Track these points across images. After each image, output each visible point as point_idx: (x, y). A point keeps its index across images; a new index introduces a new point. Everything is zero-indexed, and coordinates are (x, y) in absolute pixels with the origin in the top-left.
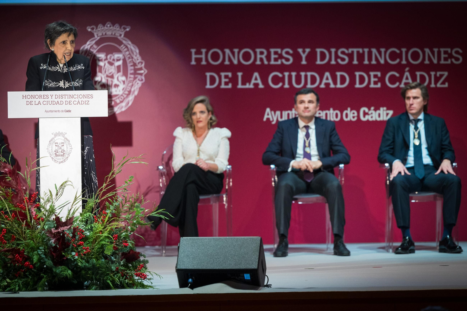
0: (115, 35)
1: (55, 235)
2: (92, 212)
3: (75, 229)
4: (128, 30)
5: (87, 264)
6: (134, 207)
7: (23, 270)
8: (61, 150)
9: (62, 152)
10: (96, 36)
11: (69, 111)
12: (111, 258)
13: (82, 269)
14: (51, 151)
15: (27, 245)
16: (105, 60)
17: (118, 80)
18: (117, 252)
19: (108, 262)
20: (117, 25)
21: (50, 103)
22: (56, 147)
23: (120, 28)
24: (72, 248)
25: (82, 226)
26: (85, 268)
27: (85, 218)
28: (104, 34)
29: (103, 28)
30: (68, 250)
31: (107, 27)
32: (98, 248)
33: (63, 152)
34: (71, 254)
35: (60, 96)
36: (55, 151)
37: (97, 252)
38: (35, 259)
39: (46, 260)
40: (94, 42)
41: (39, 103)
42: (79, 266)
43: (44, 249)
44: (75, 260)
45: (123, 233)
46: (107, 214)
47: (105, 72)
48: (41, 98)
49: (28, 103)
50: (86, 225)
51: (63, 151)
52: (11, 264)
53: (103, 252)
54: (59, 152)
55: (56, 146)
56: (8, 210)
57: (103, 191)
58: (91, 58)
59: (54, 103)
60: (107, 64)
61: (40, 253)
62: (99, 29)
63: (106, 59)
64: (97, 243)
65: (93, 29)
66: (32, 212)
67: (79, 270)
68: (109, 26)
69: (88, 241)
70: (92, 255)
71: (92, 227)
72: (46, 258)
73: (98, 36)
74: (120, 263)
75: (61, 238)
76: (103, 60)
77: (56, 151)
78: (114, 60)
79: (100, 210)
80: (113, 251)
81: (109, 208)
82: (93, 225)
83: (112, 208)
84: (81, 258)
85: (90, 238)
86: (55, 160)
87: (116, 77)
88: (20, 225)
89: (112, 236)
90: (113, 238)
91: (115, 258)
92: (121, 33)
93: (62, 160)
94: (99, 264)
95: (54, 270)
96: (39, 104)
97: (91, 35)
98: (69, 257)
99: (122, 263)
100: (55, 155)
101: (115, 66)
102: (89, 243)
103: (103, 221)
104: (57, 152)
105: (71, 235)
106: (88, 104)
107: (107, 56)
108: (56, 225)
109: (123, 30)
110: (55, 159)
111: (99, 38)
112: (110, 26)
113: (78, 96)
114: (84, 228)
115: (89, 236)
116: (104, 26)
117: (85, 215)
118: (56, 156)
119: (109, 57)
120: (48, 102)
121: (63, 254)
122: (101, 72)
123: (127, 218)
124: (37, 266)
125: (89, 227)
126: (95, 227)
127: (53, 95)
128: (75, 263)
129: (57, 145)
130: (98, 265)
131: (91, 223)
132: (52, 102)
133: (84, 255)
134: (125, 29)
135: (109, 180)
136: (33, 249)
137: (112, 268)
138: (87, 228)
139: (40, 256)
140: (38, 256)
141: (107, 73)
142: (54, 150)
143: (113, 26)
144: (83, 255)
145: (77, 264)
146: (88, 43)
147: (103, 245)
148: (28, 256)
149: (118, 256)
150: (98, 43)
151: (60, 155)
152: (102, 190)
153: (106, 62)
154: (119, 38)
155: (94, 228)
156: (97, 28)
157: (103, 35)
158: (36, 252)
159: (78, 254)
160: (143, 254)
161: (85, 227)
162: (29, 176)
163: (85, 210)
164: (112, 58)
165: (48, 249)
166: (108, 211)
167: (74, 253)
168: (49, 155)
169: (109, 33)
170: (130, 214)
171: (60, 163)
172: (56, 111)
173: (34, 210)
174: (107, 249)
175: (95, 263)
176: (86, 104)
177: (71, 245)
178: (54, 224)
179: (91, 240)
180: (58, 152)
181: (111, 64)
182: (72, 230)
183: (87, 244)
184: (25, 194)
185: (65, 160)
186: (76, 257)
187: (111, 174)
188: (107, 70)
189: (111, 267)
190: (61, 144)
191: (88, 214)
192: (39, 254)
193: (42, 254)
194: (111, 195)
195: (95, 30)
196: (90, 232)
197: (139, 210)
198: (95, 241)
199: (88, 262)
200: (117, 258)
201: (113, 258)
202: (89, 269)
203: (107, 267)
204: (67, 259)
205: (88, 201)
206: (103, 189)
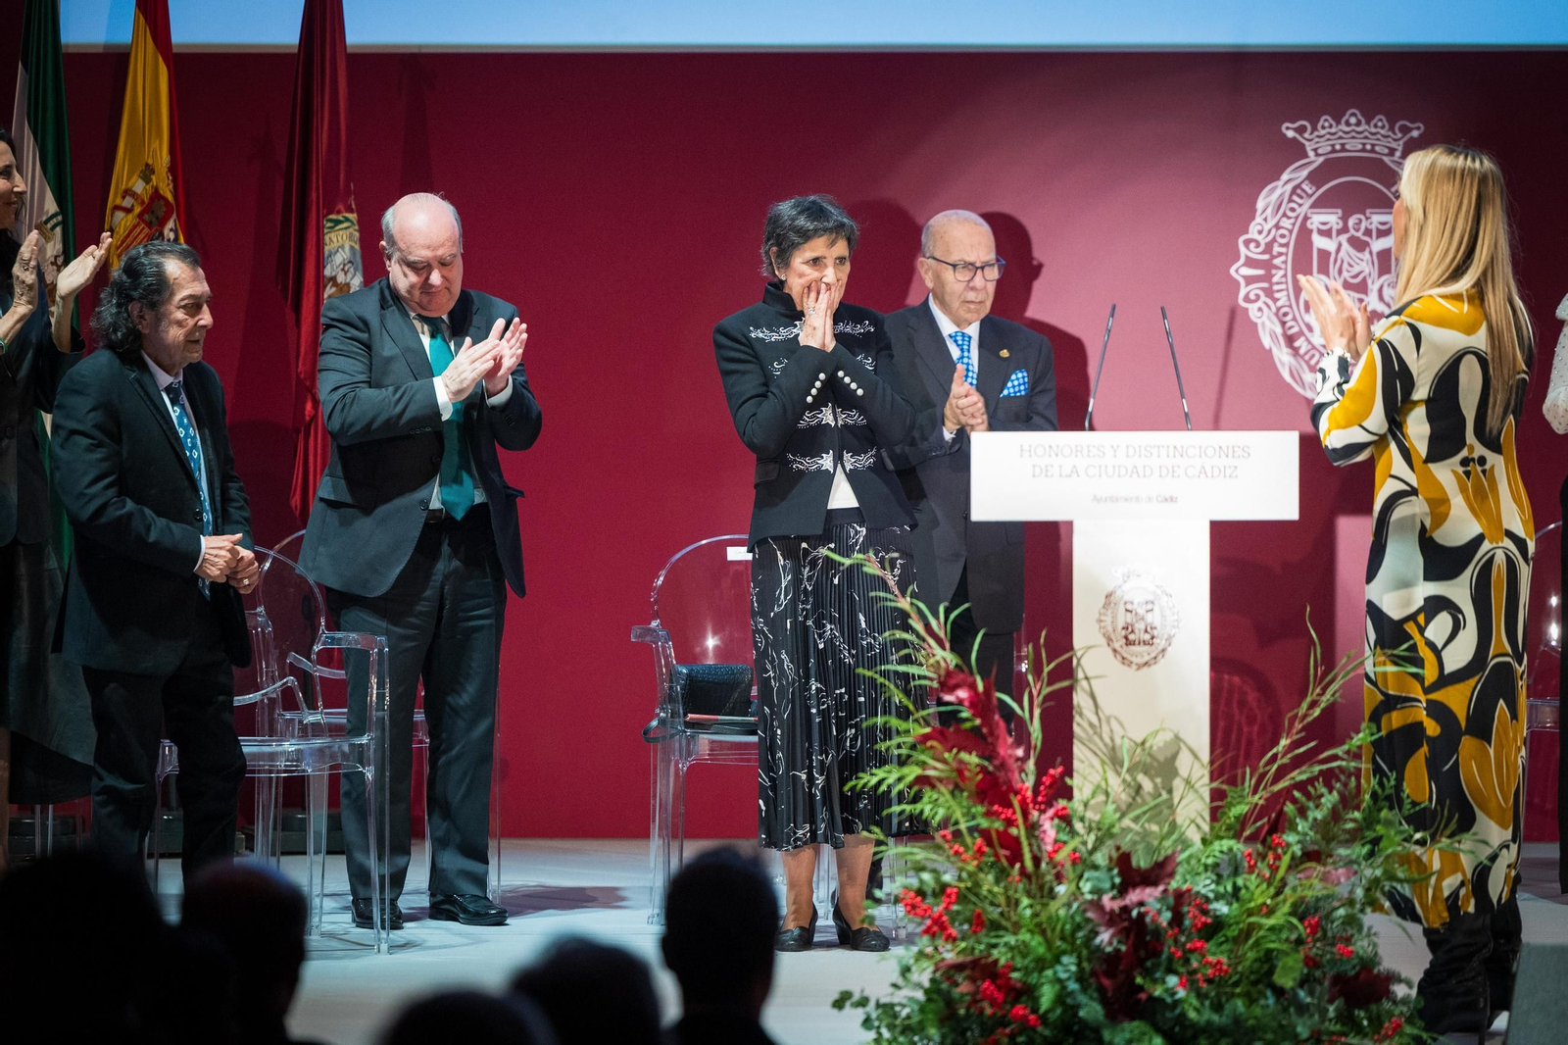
0: (1373, 151)
1: (1112, 919)
2: (1237, 836)
3: (1180, 896)
4: (1415, 134)
5: (1215, 1018)
6: (1379, 822)
7: (1008, 1030)
8: (1143, 627)
9: (1146, 631)
10: (1311, 154)
11: (1172, 499)
12: (1295, 995)
13: (1199, 1031)
14: (1110, 629)
15: (1023, 950)
16: (1340, 232)
17: (1381, 298)
18: (1318, 973)
19: (1285, 1010)
20: (1380, 120)
21: (1110, 471)
22: (1129, 614)
23: (1392, 129)
24: (1170, 959)
25: (1204, 885)
26: (1207, 1029)
27: (1214, 856)
28: (1338, 147)
29: (1333, 130)
30: (1156, 966)
31: (1348, 124)
32: (1256, 960)
33: (1149, 629)
34: (1164, 982)
35: (1142, 449)
36: (1123, 628)
37: (1252, 972)
38: (1047, 996)
39: (1082, 999)
40: (1305, 173)
41: (1075, 470)
42: (1191, 1020)
43: (1079, 965)
44: (1177, 1003)
45: (1339, 908)
46: (1288, 845)
47: (1340, 272)
48: (1079, 454)
49: (1038, 471)
50: (1218, 883)
51: (1151, 628)
52: (968, 1009)
53: (1271, 972)
54: (1136, 631)
55: (1127, 610)
56: (963, 826)
57: (1279, 762)
58: (1294, 224)
59: (1123, 472)
60: (1346, 246)
61: (1063, 976)
62: (1323, 132)
63: (1344, 230)
64: (1251, 942)
65: (1301, 130)
66: (1044, 832)
67: (1189, 1033)
68: (1353, 120)
69: (1224, 935)
70: (1236, 984)
71: (1236, 889)
72: (1084, 990)
73: (1317, 155)
74: (1323, 1012)
75: (1131, 926)
76: (1334, 233)
77: (1127, 628)
78: (1368, 232)
79: (1266, 828)
80: (1302, 972)
81: (1293, 828)
82: (1240, 882)
83: (1302, 825)
84: (1201, 996)
85: (1231, 925)
86: (1123, 658)
87: (1373, 288)
88: (1002, 875)
89: (1301, 920)
90: (1305, 928)
91: (1311, 993)
92: (1394, 145)
93: (1146, 658)
94: (1256, 1018)
95: (1107, 1035)
96: (1075, 475)
97: (1297, 151)
98: (1158, 992)
99: (1332, 1011)
100: (1124, 641)
101: (1371, 253)
102: (1227, 941)
103: (1274, 869)
104: (1130, 629)
105: (1167, 916)
106: (1234, 475)
107: (1345, 219)
108: (1117, 880)
109: (1399, 135)
110: (1125, 655)
111: (1321, 159)
112: (1358, 124)
113: (1203, 450)
114: (1212, 891)
115: (1227, 916)
116: (1338, 123)
117: (1217, 846)
118: (1126, 644)
119: (1351, 222)
120: (1103, 469)
121: (1139, 980)
122: (1324, 270)
123: (1354, 857)
124: (1052, 1017)
125: (1229, 888)
126: (1246, 888)
127: (1118, 446)
128: (1178, 1011)
129: (1129, 607)
130: (1251, 1022)
131: (1236, 872)
132: (1117, 469)
133: (1210, 981)
134: (1405, 130)
135: (1298, 726)
136: (1041, 964)
137: (1299, 1029)
138: (1221, 889)
139: (1064, 988)
140: (1057, 987)
141: (1345, 274)
142: (1121, 624)
143: (1368, 123)
144: (1205, 981)
145: (1183, 1015)
146: (1285, 177)
147: (1269, 952)
148: (1025, 983)
149: (1318, 989)
150: (1316, 177)
151: (1139, 643)
152: (1274, 758)
153: (1344, 238)
154: (1386, 159)
155: (1243, 891)
156: (1314, 129)
157: (1334, 151)
158: (1049, 973)
159: (1190, 980)
160: (1403, 976)
161: (1213, 886)
162: (1037, 712)
163: (1217, 825)
164: (1363, 226)
165: (1089, 960)
166: (1290, 838)
167: (1172, 980)
168: (1104, 642)
169: (1354, 145)
170: (1363, 845)
171: (1140, 667)
172: (1126, 500)
173: (1049, 829)
174: (1284, 968)
175: (1241, 1014)
176: (1227, 475)
177: (1166, 949)
178: (1112, 878)
179: (1233, 932)
180: (1132, 631)
181: (1359, 245)
182: (1171, 900)
183: (1221, 944)
184: (1022, 770)
185: (1155, 658)
186: (1181, 993)
187: (1305, 705)
188: (1345, 265)
189: (1294, 1028)
190: (1144, 606)
191: (1226, 844)
192: (1060, 981)
193: (1069, 979)
194: (1304, 777)
195: (1306, 135)
196: (1229, 904)
197: (1393, 833)
198: (1244, 935)
199: (1218, 1007)
200: (1317, 994)
201: (1302, 994)
202: (1223, 1032)
203: (1281, 1026)
204: (1151, 999)
205: (1230, 794)
206: (1279, 756)
